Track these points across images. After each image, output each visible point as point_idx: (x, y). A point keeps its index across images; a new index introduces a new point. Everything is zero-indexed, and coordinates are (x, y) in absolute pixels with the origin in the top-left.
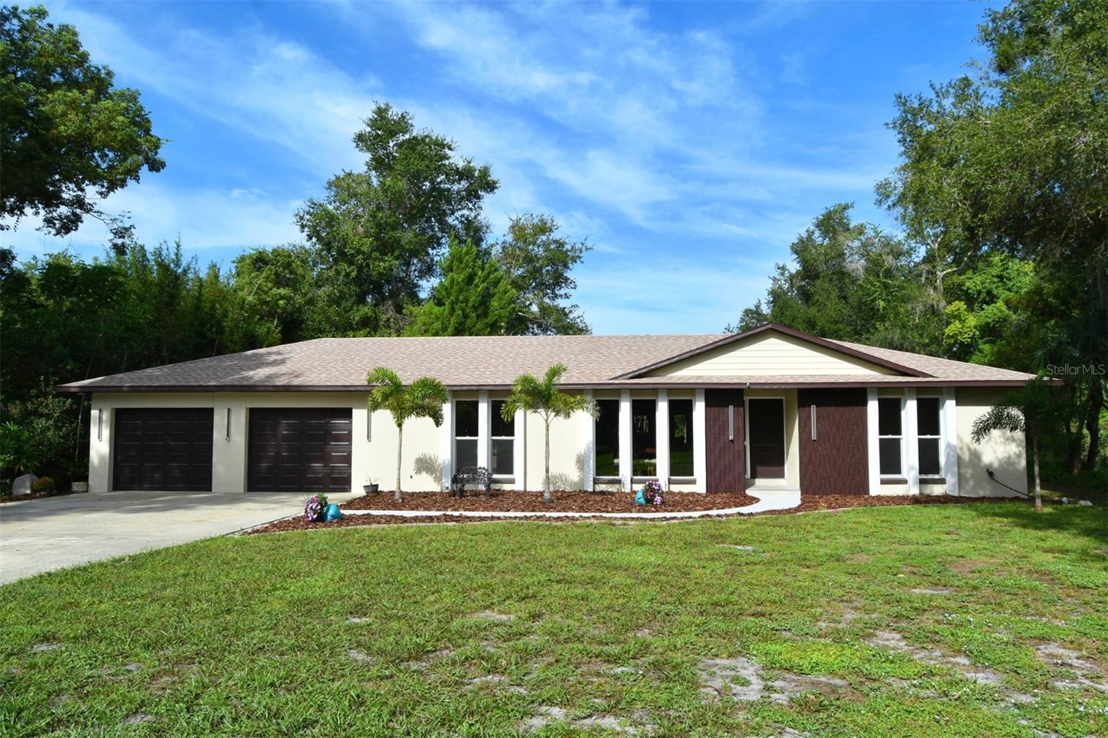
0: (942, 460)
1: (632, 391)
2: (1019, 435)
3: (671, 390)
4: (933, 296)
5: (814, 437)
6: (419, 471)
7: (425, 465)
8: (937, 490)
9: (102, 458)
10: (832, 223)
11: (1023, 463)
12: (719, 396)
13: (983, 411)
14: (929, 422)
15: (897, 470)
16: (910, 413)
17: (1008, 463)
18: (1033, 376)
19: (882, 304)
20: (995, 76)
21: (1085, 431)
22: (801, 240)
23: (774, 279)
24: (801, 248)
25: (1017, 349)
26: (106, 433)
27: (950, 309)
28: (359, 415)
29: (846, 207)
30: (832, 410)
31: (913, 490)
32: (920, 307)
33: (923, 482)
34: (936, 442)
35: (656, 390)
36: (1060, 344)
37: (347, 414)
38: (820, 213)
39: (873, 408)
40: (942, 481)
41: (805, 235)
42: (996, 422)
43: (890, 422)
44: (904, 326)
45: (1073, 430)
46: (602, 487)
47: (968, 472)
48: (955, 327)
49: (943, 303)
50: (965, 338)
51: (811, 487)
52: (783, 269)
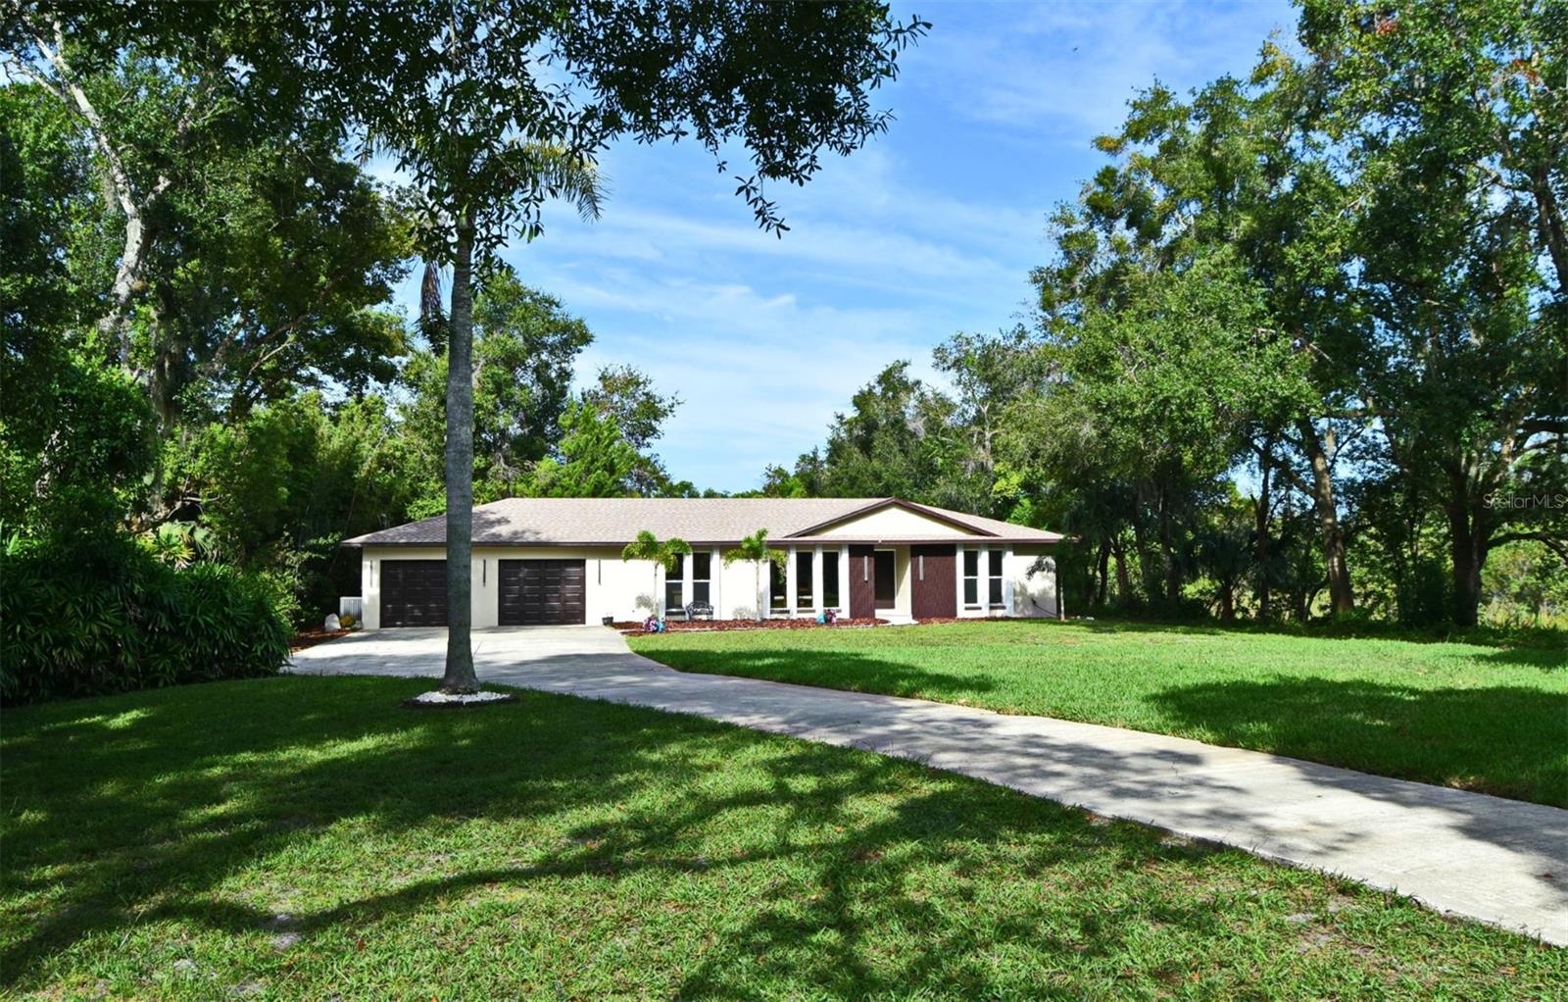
0: (1004, 592)
1: (797, 546)
2: (1052, 575)
3: (825, 545)
4: (983, 455)
5: (921, 578)
6: (639, 606)
7: (643, 602)
8: (999, 613)
9: (372, 598)
10: (893, 382)
11: (1053, 593)
12: (858, 550)
13: (1032, 560)
14: (996, 567)
15: (975, 600)
16: (983, 560)
17: (1045, 592)
18: (1061, 537)
19: (940, 461)
20: (1040, 312)
21: (1098, 574)
22: (862, 393)
23: (832, 427)
24: (861, 401)
25: (1050, 509)
26: (376, 577)
27: (997, 468)
28: (591, 565)
29: (905, 365)
30: (933, 559)
31: (985, 613)
32: (972, 465)
33: (991, 608)
34: (1000, 581)
35: (814, 545)
36: (1080, 507)
37: (582, 563)
38: (881, 370)
39: (960, 557)
40: (1004, 608)
41: (866, 389)
42: (1039, 567)
43: (971, 568)
44: (959, 483)
45: (1090, 572)
46: (775, 616)
47: (1020, 599)
48: (1001, 484)
49: (991, 462)
50: (1010, 494)
51: (920, 612)
52: (841, 417)
